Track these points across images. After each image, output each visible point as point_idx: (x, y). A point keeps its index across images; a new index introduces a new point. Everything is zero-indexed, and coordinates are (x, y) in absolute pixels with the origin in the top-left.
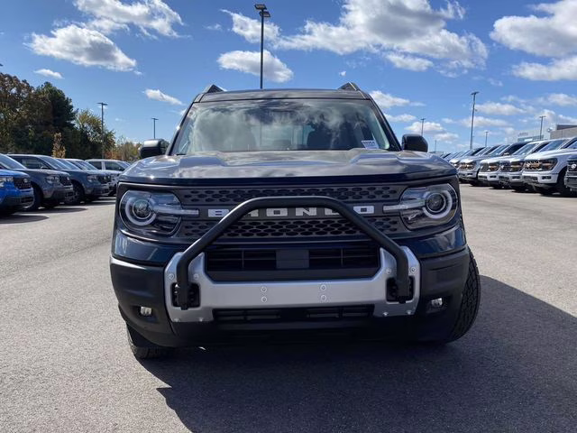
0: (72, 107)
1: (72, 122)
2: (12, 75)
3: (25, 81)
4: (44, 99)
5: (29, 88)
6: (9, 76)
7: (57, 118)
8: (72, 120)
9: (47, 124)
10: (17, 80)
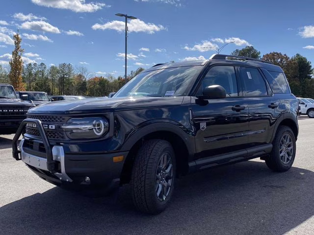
0: (311, 66)
1: (311, 75)
2: (279, 52)
3: (285, 55)
4: (294, 63)
5: (287, 58)
6: (277, 53)
7: (302, 73)
8: (311, 74)
9: (295, 77)
10: (281, 55)
